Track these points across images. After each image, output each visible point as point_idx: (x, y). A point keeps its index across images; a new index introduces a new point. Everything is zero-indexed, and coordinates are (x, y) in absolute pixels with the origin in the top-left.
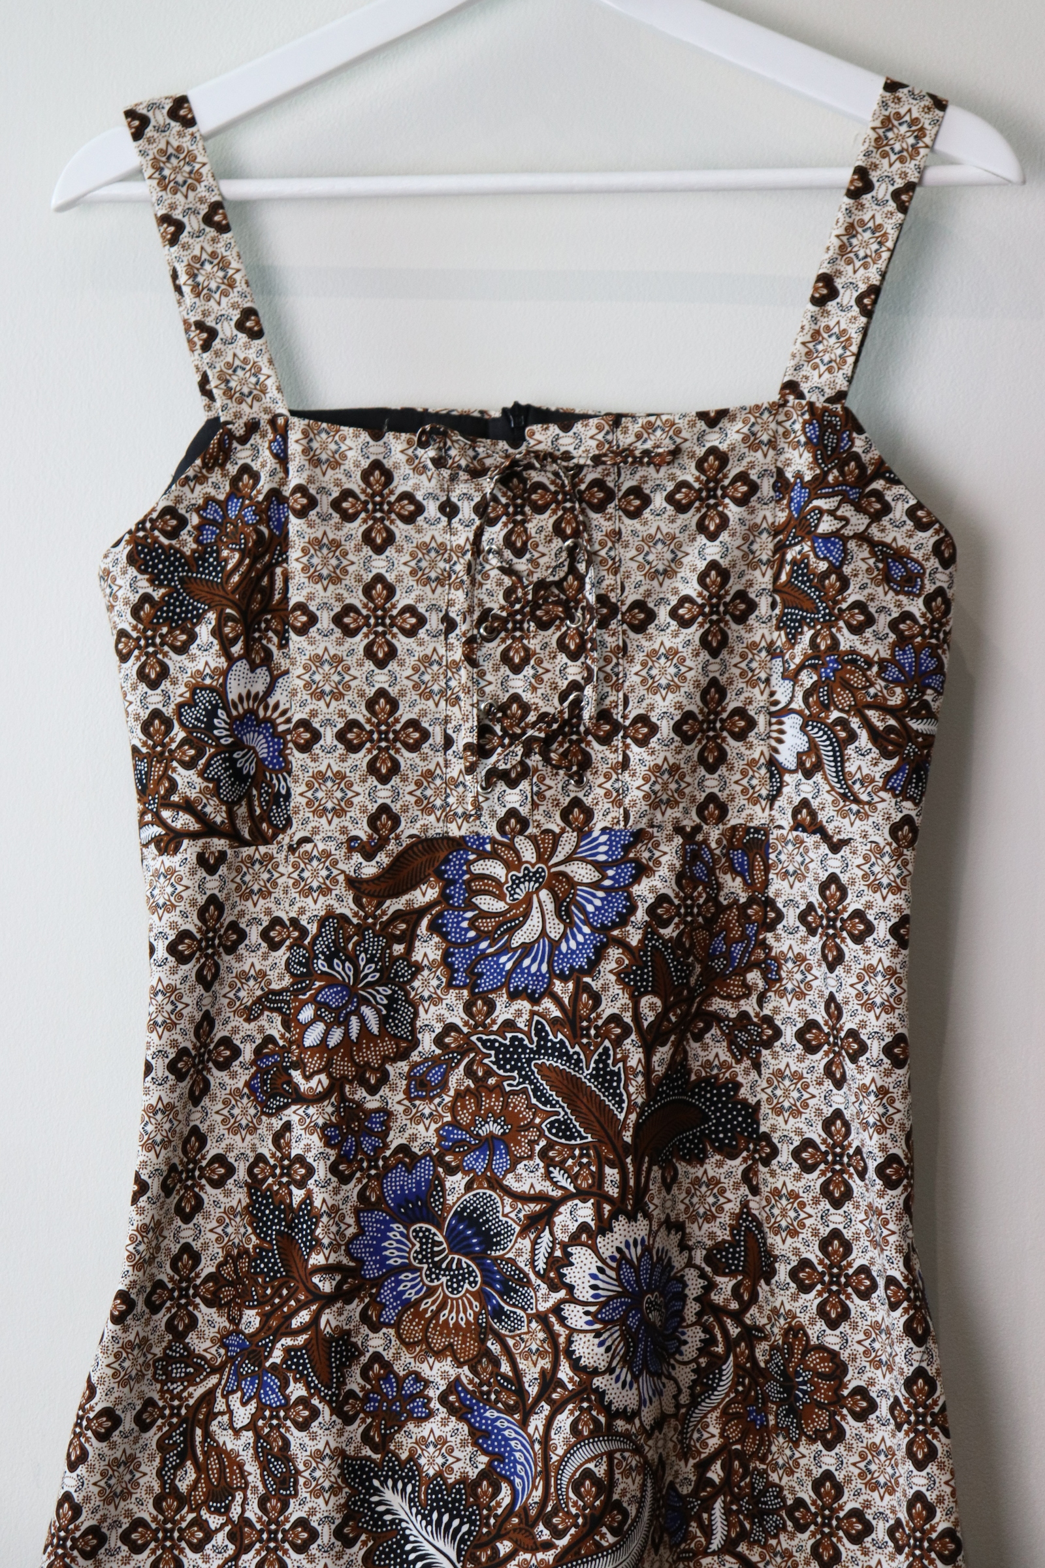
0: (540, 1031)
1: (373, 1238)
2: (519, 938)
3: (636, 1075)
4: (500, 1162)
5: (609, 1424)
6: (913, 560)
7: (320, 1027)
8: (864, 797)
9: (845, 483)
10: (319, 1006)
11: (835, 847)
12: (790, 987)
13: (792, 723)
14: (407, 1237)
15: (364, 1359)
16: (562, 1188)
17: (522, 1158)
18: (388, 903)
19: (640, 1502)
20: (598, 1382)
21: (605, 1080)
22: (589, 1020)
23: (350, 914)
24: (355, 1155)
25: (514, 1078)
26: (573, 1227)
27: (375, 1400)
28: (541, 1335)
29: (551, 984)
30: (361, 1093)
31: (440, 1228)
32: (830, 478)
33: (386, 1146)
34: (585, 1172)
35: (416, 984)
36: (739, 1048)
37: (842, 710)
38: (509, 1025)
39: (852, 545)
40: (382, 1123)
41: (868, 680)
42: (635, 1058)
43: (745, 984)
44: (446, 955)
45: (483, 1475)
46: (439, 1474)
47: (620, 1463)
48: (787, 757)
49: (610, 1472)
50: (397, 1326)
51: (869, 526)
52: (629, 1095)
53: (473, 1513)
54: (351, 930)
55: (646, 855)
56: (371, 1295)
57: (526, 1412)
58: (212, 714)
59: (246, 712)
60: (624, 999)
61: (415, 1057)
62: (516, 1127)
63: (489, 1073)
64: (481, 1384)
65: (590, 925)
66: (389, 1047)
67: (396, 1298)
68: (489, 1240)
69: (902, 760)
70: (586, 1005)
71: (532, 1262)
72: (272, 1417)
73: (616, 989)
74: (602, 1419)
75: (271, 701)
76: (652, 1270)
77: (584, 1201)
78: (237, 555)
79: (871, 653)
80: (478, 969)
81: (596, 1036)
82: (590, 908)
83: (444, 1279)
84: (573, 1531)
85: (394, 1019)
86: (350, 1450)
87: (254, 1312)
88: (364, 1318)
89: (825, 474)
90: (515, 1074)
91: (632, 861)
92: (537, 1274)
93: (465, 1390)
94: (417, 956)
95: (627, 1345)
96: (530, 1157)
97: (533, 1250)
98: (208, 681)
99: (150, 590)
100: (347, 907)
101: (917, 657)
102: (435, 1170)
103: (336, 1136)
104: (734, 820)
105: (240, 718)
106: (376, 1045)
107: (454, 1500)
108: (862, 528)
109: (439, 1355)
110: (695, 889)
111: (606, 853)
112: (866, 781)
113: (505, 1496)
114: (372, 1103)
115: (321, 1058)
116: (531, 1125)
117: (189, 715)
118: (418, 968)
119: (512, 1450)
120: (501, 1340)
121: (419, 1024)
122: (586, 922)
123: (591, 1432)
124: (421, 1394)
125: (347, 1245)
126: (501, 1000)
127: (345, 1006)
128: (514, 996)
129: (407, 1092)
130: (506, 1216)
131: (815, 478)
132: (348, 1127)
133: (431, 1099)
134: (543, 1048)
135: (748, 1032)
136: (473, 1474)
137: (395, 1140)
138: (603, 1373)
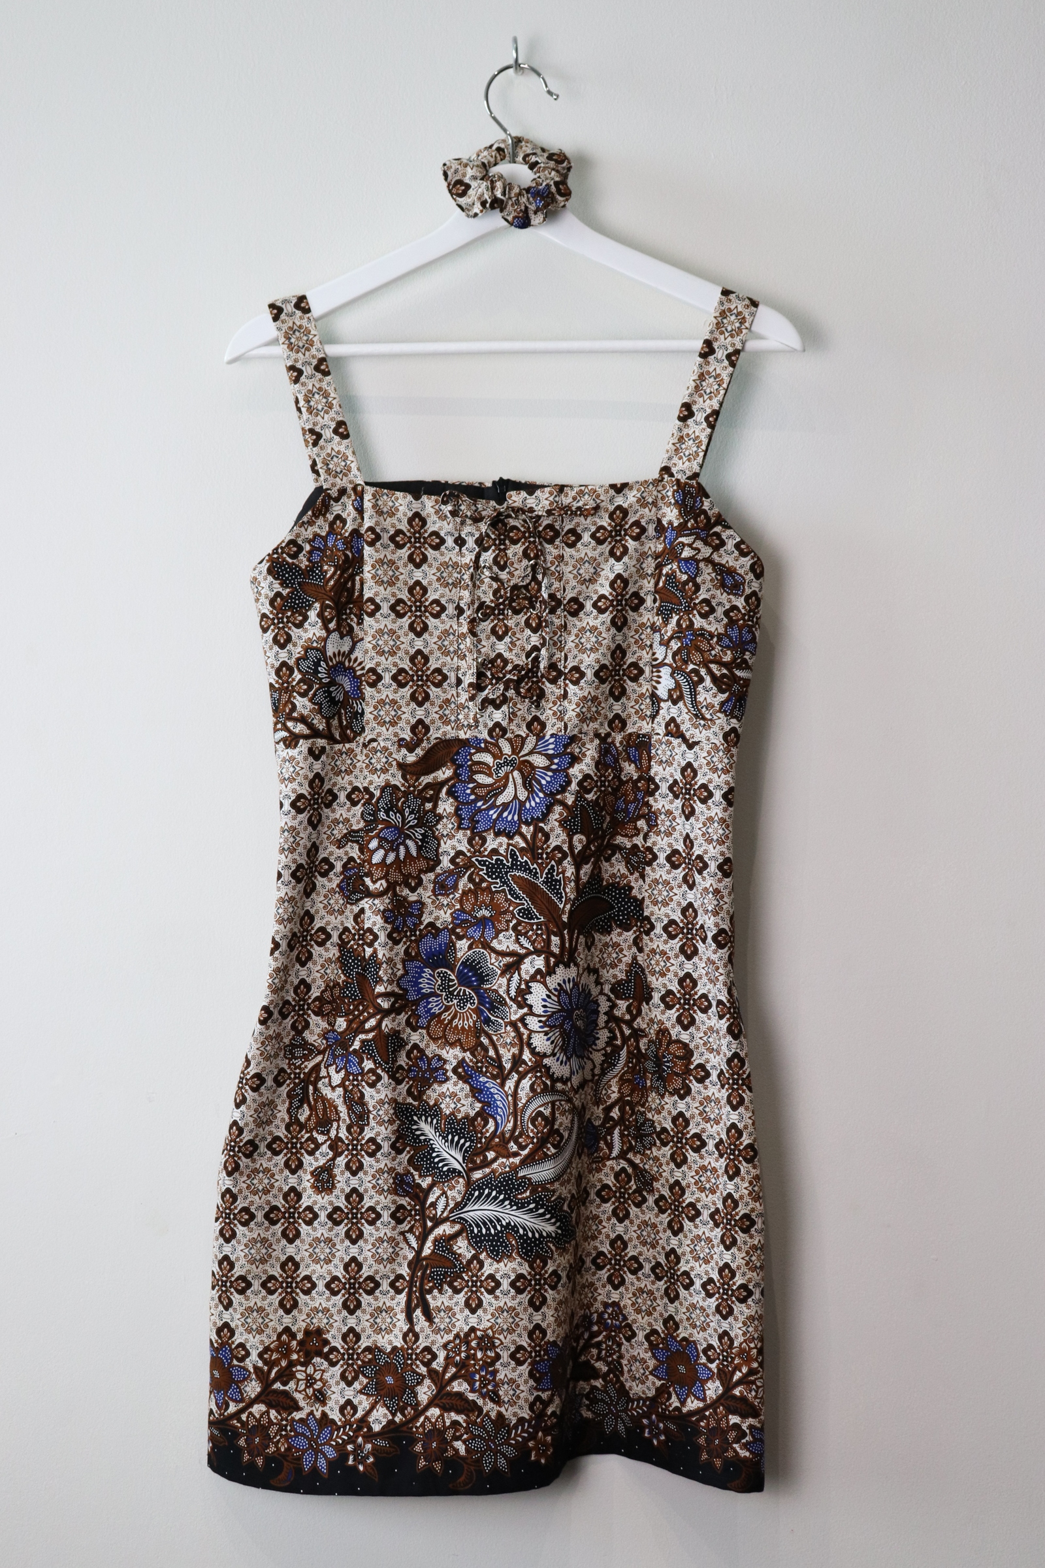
0: (513, 855)
1: (413, 977)
2: (501, 800)
3: (570, 882)
4: (489, 933)
5: (553, 1086)
6: (738, 574)
7: (381, 852)
8: (708, 716)
9: (698, 528)
10: (381, 839)
11: (691, 746)
12: (663, 829)
13: (665, 672)
14: (434, 977)
15: (408, 1047)
16: (526, 948)
17: (502, 931)
18: (422, 778)
19: (571, 1130)
20: (546, 1061)
21: (552, 885)
22: (542, 849)
23: (399, 785)
24: (403, 928)
25: (497, 883)
26: (532, 971)
27: (415, 1071)
28: (513, 1034)
29: (520, 827)
30: (406, 892)
31: (453, 971)
32: (689, 525)
33: (421, 923)
34: (539, 939)
35: (439, 827)
36: (632, 866)
37: (695, 664)
38: (495, 851)
39: (702, 565)
40: (419, 910)
41: (711, 646)
42: (570, 871)
43: (636, 828)
44: (457, 809)
45: (478, 1114)
46: (452, 1114)
47: (559, 1108)
48: (662, 692)
49: (553, 1113)
50: (427, 1028)
51: (712, 553)
52: (566, 894)
53: (472, 1136)
54: (400, 794)
55: (577, 750)
56: (412, 1010)
57: (503, 1078)
58: (317, 664)
59: (338, 663)
60: (564, 836)
61: (438, 870)
62: (499, 912)
63: (482, 880)
64: (477, 1062)
65: (544, 792)
66: (423, 864)
67: (426, 1012)
68: (482, 979)
69: (731, 694)
70: (540, 840)
71: (508, 992)
72: (354, 1080)
73: (559, 831)
74: (548, 1082)
75: (353, 657)
76: (579, 996)
77: (539, 956)
78: (333, 569)
79: (713, 630)
80: (476, 818)
81: (547, 858)
82: (544, 782)
83: (455, 1001)
84: (531, 1146)
85: (426, 847)
86: (400, 1100)
87: (343, 1019)
88: (408, 1023)
89: (686, 522)
90: (498, 881)
91: (568, 754)
92: (511, 998)
93: (468, 1065)
94: (440, 810)
95: (563, 1040)
96: (507, 930)
97: (508, 985)
98: (315, 644)
99: (280, 590)
100: (398, 781)
101: (740, 633)
102: (450, 937)
103: (391, 917)
104: (630, 729)
105: (334, 667)
106: (415, 863)
107: (461, 1129)
108: (708, 555)
109: (452, 1045)
110: (606, 771)
111: (553, 749)
112: (709, 706)
113: (491, 1126)
114: (413, 897)
115: (382, 871)
116: (507, 911)
117: (304, 665)
118: (441, 817)
119: (496, 1100)
120: (489, 1037)
121: (440, 851)
122: (541, 790)
123: (542, 1090)
124: (441, 1068)
125: (398, 981)
126: (490, 837)
127: (397, 840)
128: (498, 834)
129: (434, 891)
130: (491, 964)
131: (680, 524)
132: (398, 911)
133: (448, 896)
134: (515, 865)
135: (637, 856)
136: (472, 1113)
137: (427, 919)
138: (549, 1056)
